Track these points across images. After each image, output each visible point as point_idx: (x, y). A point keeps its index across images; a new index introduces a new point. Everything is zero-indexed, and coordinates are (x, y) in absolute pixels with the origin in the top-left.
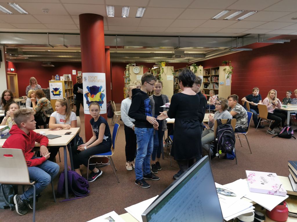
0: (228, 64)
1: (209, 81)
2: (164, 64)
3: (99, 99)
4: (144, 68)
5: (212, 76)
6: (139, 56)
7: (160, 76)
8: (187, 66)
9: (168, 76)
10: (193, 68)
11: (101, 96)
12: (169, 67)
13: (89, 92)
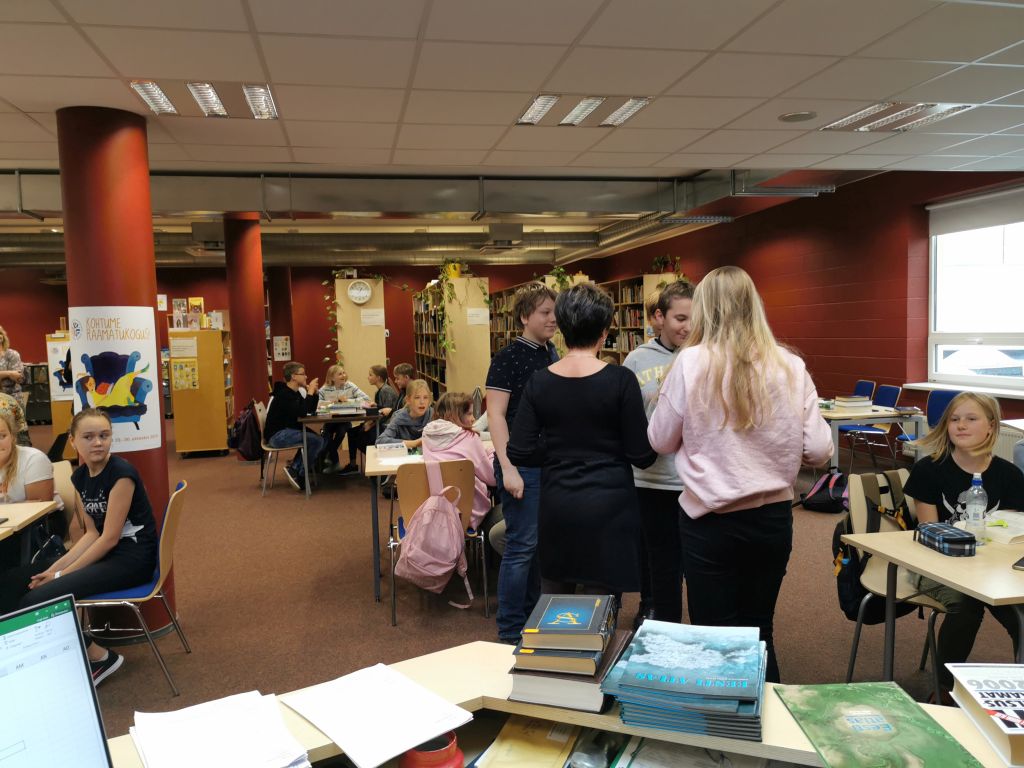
0: (671, 268)
1: (617, 322)
2: (455, 269)
3: (129, 400)
4: (385, 283)
5: (625, 307)
6: (375, 246)
7: (443, 309)
8: (535, 274)
9: (470, 311)
10: (555, 282)
11: (138, 388)
12: (475, 281)
13: (88, 374)
